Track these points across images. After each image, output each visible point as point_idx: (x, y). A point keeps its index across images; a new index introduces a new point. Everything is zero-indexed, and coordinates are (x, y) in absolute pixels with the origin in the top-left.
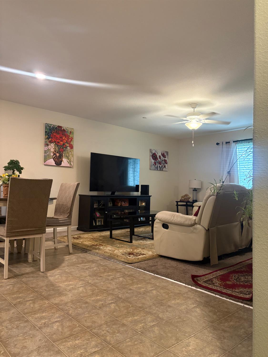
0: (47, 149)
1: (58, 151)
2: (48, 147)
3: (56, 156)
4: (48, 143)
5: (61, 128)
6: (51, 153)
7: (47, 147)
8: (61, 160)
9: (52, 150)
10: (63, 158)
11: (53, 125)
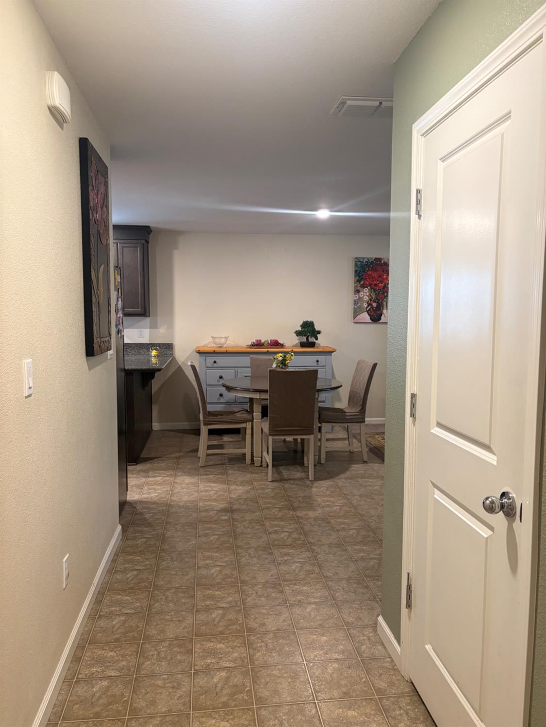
0: (358, 297)
1: (374, 299)
2: (359, 295)
3: (372, 307)
4: (359, 288)
5: (380, 262)
6: (365, 303)
7: (357, 296)
8: (380, 312)
9: (366, 298)
10: (383, 310)
11: (366, 258)
